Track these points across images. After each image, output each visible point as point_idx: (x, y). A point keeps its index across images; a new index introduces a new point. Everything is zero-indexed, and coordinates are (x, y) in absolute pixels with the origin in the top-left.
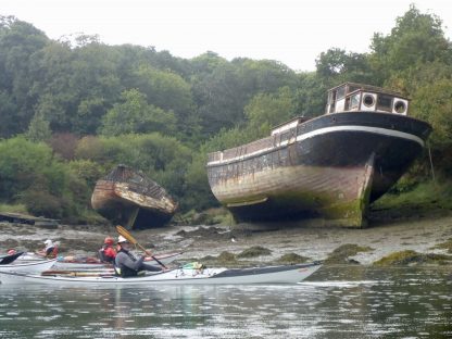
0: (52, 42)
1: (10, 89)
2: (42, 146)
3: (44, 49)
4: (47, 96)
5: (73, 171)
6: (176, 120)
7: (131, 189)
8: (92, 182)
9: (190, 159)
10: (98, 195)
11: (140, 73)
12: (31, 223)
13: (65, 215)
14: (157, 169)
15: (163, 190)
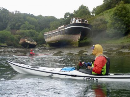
0: (10, 12)
1: (2, 22)
2: (9, 32)
3: (9, 14)
4: (10, 23)
5: (15, 37)
6: (35, 27)
7: (28, 40)
8: (19, 39)
9: (38, 34)
10: (21, 42)
11: (28, 18)
12: (8, 47)
13: (14, 46)
14: (32, 36)
15: (34, 41)
